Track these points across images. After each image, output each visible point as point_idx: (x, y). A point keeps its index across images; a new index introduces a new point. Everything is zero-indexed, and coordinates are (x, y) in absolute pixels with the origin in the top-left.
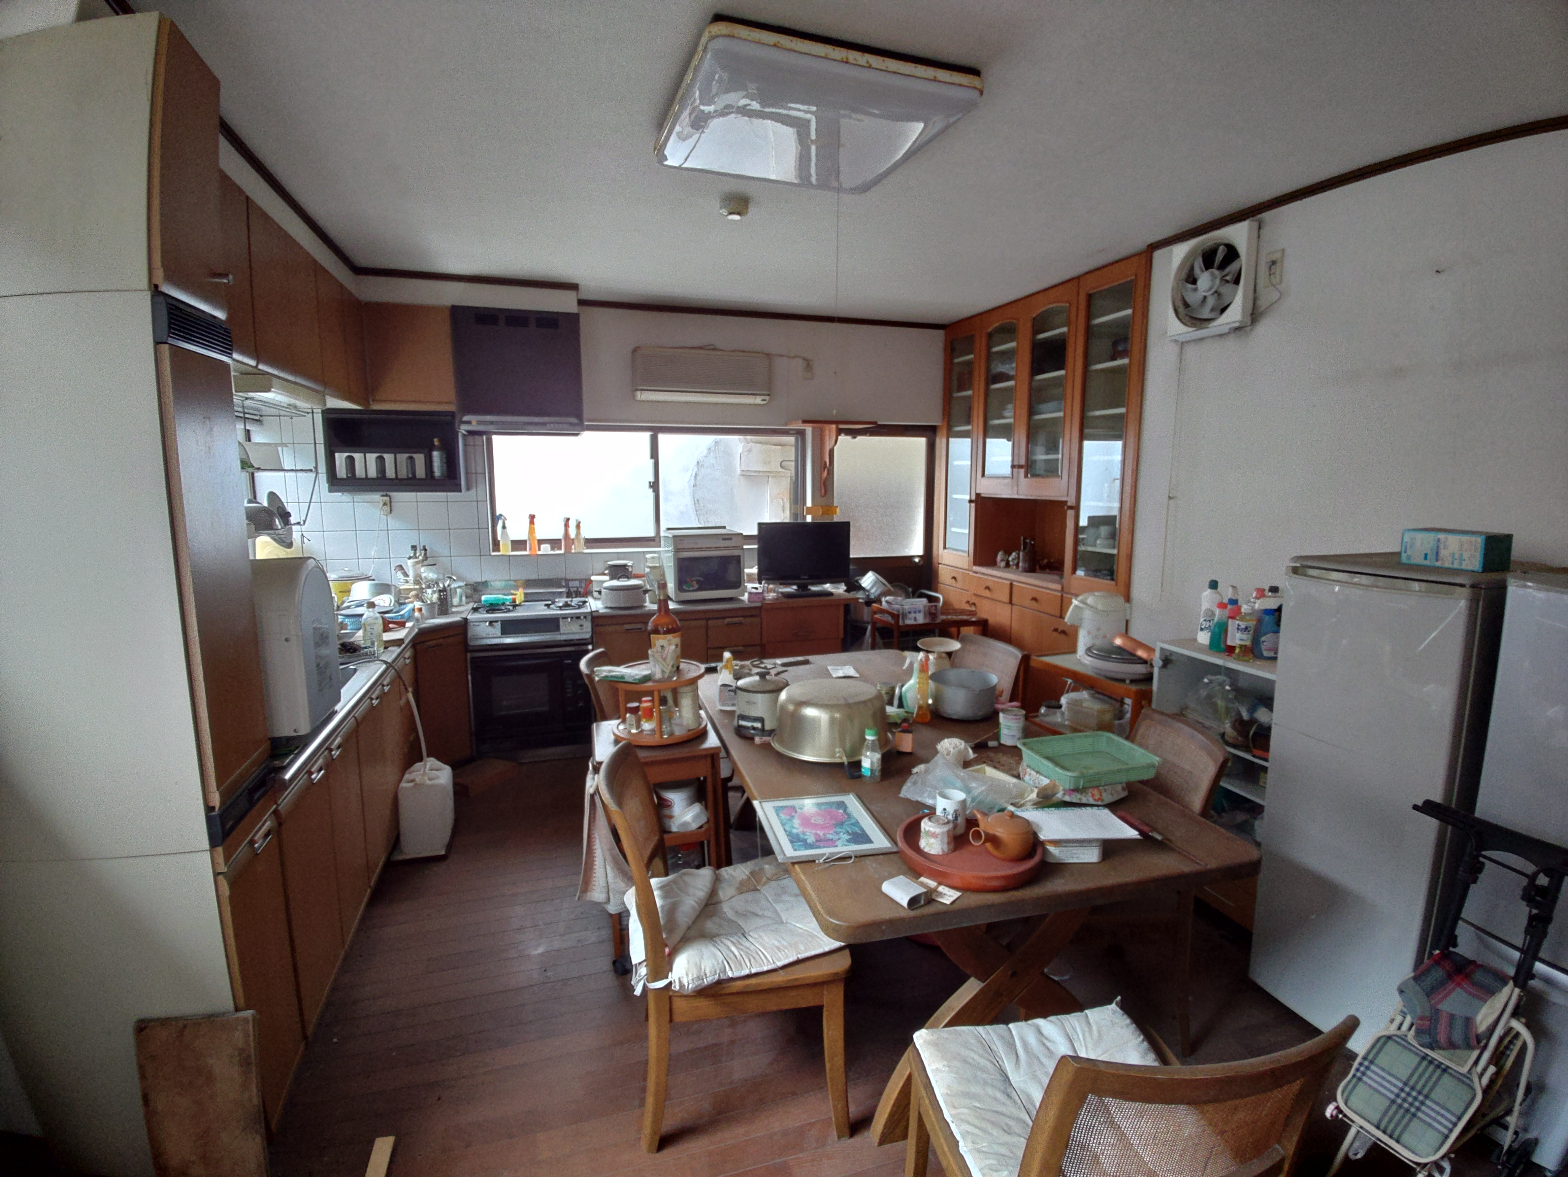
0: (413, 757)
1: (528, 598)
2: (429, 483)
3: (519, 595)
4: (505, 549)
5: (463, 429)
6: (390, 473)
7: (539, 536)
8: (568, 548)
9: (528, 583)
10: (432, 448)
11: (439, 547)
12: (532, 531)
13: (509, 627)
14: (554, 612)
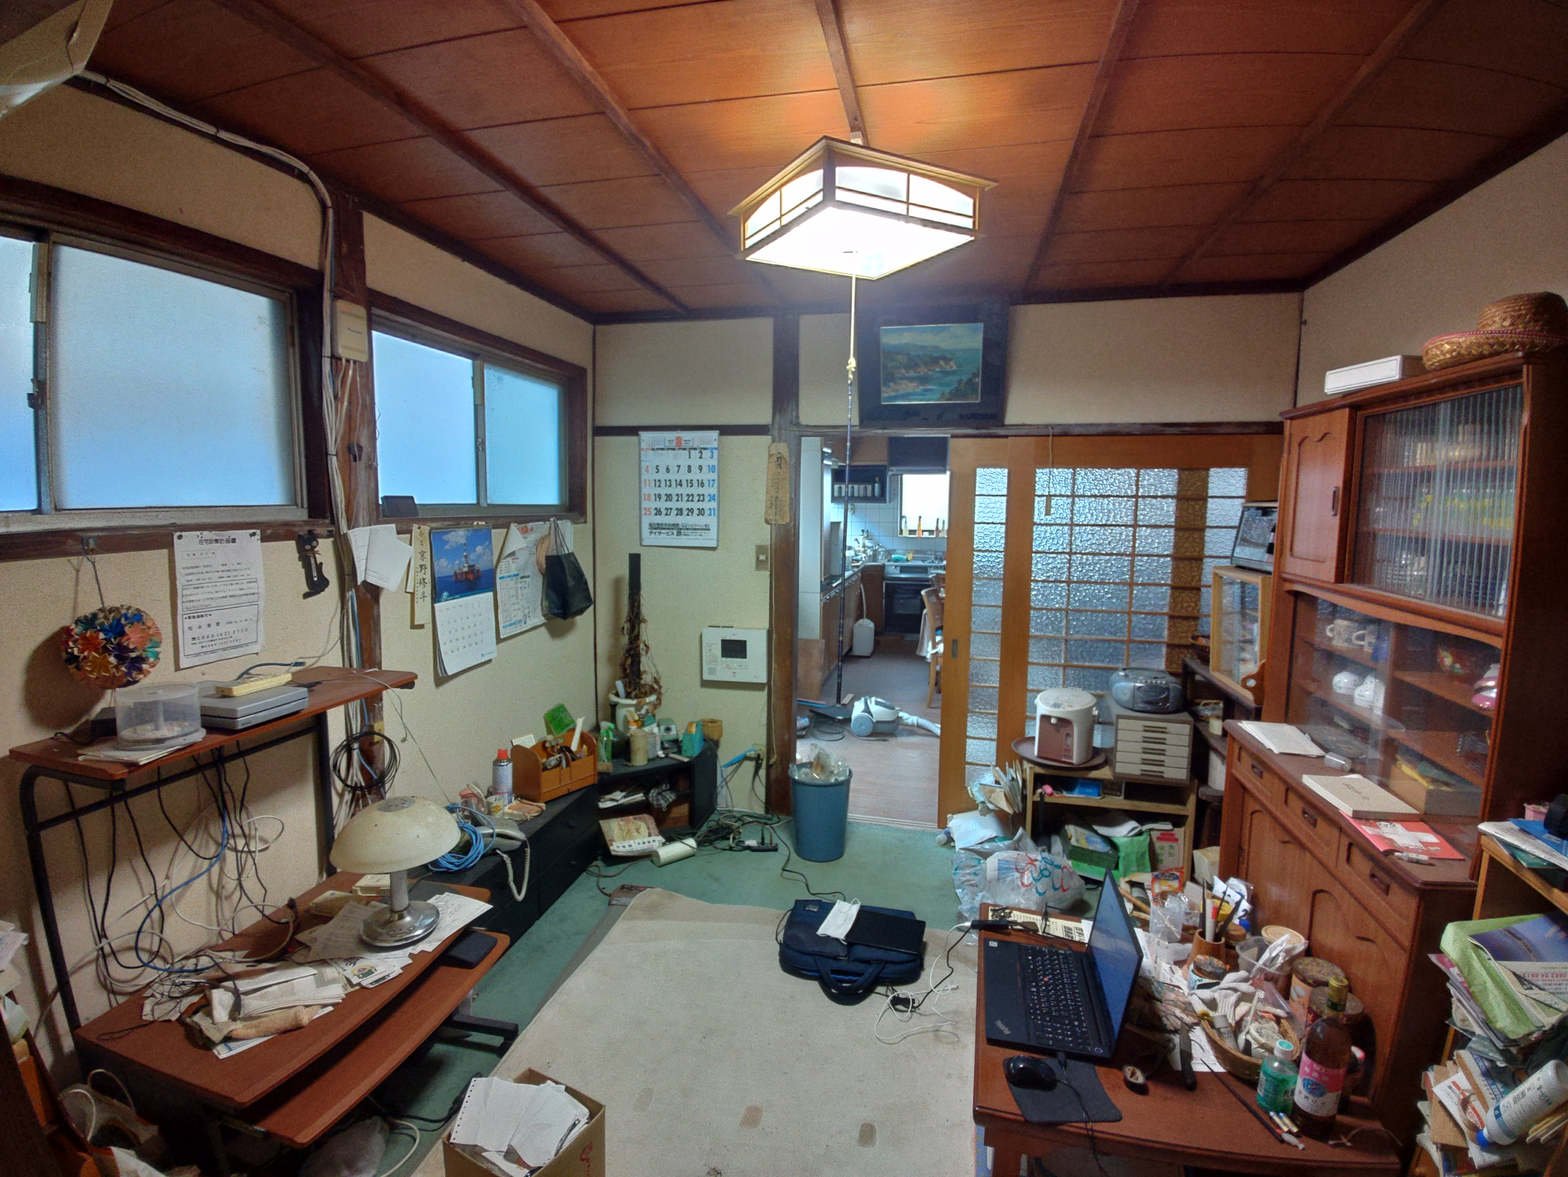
0: (860, 616)
1: (914, 559)
2: (873, 499)
3: (910, 556)
4: (906, 534)
5: (890, 473)
6: (856, 494)
7: (923, 528)
8: (937, 535)
9: (916, 552)
10: (875, 482)
11: (874, 532)
12: (919, 525)
13: (903, 569)
14: (926, 564)
